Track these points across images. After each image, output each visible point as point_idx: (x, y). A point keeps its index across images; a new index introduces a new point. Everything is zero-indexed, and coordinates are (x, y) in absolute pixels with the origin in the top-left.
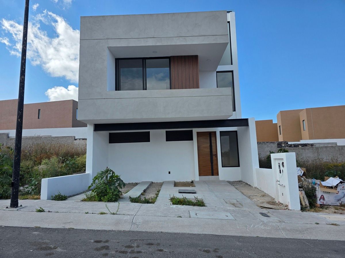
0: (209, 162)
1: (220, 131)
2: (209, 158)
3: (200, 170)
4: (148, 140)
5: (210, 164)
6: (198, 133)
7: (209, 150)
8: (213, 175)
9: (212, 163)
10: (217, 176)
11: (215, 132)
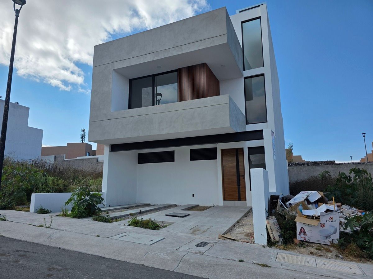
0: (236, 184)
1: (248, 148)
2: (236, 179)
3: (224, 194)
4: (173, 160)
5: (237, 187)
6: (223, 151)
7: (235, 170)
8: (239, 200)
9: (239, 185)
10: (244, 202)
11: (242, 149)
